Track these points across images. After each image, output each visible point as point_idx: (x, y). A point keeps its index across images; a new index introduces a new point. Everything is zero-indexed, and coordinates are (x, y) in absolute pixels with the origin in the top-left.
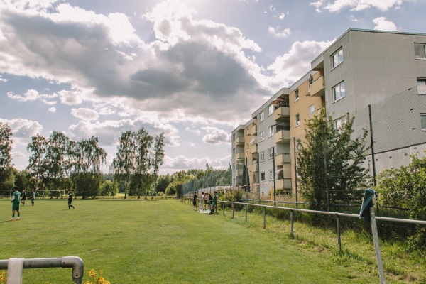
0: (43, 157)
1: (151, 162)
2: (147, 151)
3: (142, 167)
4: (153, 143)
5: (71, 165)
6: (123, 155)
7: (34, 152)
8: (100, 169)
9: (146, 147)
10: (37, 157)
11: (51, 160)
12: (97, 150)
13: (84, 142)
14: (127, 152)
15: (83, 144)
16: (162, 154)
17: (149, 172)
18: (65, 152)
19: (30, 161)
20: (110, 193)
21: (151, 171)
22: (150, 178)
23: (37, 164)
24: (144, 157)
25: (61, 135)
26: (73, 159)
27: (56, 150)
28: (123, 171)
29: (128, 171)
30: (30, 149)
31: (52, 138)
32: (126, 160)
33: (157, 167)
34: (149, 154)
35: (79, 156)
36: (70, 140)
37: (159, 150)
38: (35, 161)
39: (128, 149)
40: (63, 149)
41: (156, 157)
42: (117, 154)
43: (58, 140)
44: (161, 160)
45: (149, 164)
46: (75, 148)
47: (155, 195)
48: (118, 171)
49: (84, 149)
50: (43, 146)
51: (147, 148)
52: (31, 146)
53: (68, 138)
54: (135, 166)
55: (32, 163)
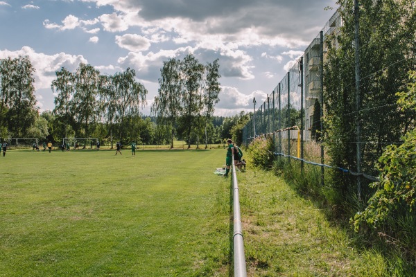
0: (71, 97)
1: (203, 99)
2: (198, 85)
3: (192, 107)
4: (205, 74)
5: (104, 107)
6: (166, 92)
7: (60, 92)
8: (140, 110)
9: (195, 80)
10: (63, 98)
11: (80, 101)
12: (135, 86)
13: (118, 77)
14: (171, 88)
15: (116, 79)
16: (217, 88)
17: (201, 114)
18: (96, 90)
19: (56, 102)
20: (165, 141)
21: (203, 111)
22: (202, 120)
23: (64, 106)
24: (194, 93)
25: (90, 68)
26: (107, 99)
27: (85, 87)
28: (168, 113)
29: (174, 113)
30: (55, 88)
31: (79, 73)
32: (170, 97)
33: (210, 106)
34: (199, 89)
35: (112, 94)
36: (101, 74)
37: (213, 84)
38: (62, 103)
39: (173, 83)
40: (93, 86)
41: (210, 93)
42: (160, 90)
43: (86, 75)
44: (216, 97)
45: (201, 103)
46: (107, 84)
47: (219, 142)
48: (161, 113)
49: (118, 85)
50: (70, 83)
51: (198, 82)
52: (55, 84)
53: (98, 73)
54: (182, 106)
55: (58, 104)
